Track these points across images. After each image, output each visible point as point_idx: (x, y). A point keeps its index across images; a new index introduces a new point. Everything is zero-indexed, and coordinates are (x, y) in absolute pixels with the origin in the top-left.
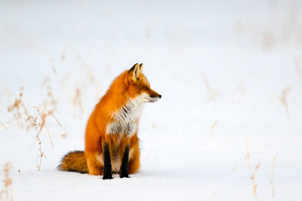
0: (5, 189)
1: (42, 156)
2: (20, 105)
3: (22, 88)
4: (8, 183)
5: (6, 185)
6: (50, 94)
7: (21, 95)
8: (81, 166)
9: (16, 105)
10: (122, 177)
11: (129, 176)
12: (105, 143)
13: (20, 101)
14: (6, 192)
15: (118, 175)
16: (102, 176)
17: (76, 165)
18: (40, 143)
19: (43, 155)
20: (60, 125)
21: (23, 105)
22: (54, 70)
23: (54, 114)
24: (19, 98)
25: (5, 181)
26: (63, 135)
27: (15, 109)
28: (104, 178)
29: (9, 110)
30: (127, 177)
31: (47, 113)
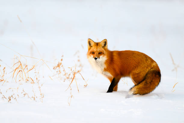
1: (72, 97)
2: (61, 66)
3: (63, 56)
6: (79, 61)
7: (62, 60)
9: (58, 66)
13: (61, 64)
18: (71, 89)
20: (84, 79)
23: (80, 72)
24: (60, 62)
26: (85, 85)
27: (58, 68)
29: (54, 68)
31: (76, 72)
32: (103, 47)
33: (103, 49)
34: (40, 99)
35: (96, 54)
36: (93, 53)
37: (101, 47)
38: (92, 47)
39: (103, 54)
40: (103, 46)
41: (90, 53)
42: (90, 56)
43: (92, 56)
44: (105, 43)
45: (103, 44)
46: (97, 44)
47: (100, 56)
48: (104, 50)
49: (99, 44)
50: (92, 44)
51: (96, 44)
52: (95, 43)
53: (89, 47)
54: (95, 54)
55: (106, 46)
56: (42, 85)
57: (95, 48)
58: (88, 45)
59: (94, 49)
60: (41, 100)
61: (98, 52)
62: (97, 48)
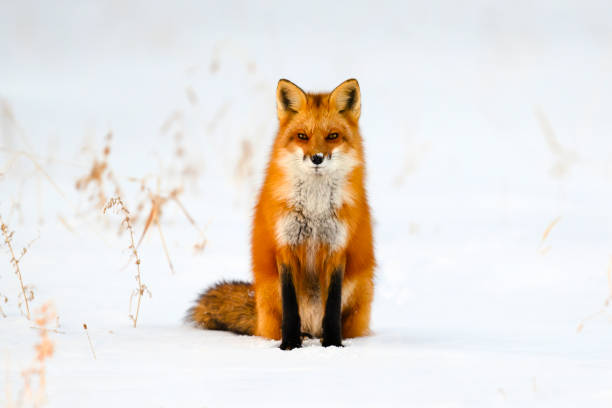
0: (38, 365)
1: (142, 292)
2: (104, 175)
3: (109, 137)
4: (45, 351)
5: (41, 358)
6: (180, 152)
7: (107, 151)
8: (237, 313)
9: (95, 174)
10: (325, 344)
11: (343, 342)
12: (283, 266)
13: (104, 166)
14: (40, 372)
15: (318, 341)
16: (280, 342)
17: (227, 309)
18: (138, 263)
19: (145, 291)
20: (192, 222)
21: (110, 175)
22: (192, 97)
23: (181, 198)
24: (101, 158)
25: (38, 347)
26: (197, 247)
27: (93, 184)
28: (283, 347)
29: (78, 186)
30: (339, 344)
31: (165, 195)
32: (341, 112)
33: (343, 122)
34: (20, 305)
35: (317, 141)
36: (302, 138)
37: (335, 112)
38: (295, 112)
39: (345, 139)
40: (341, 108)
41: (291, 139)
42: (292, 151)
43: (300, 151)
44: (352, 96)
45: (341, 101)
46: (318, 101)
47: (332, 148)
48: (347, 126)
49: (324, 100)
50: (297, 101)
51: (311, 101)
52: (308, 96)
53: (283, 115)
54: (313, 139)
55: (357, 106)
56: (25, 251)
57: (307, 118)
58: (281, 106)
59: (305, 120)
60: (25, 312)
61: (322, 131)
62: (318, 118)
